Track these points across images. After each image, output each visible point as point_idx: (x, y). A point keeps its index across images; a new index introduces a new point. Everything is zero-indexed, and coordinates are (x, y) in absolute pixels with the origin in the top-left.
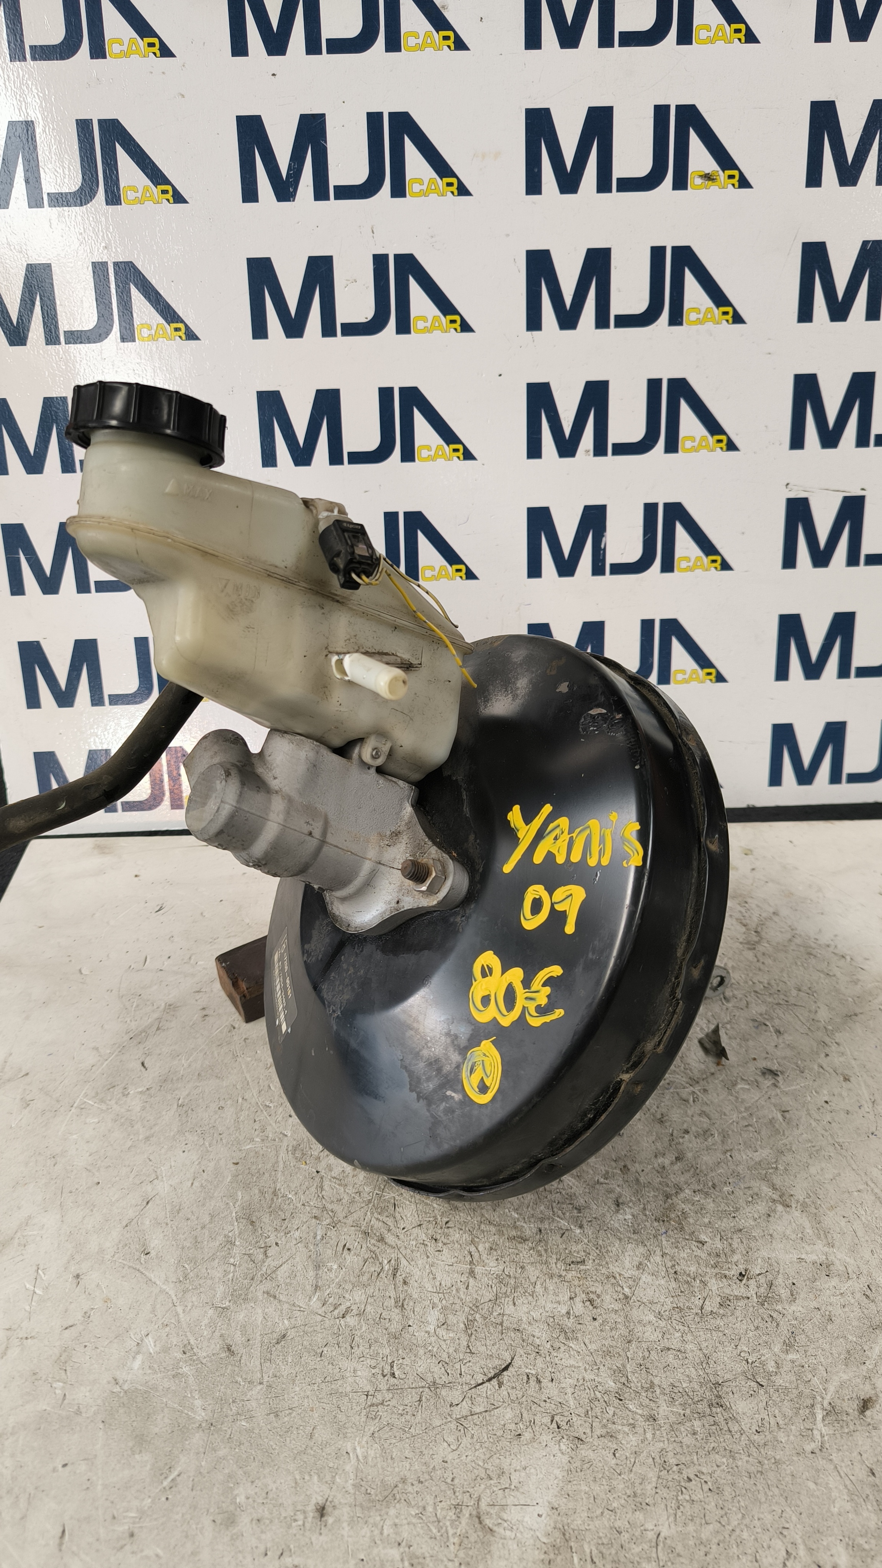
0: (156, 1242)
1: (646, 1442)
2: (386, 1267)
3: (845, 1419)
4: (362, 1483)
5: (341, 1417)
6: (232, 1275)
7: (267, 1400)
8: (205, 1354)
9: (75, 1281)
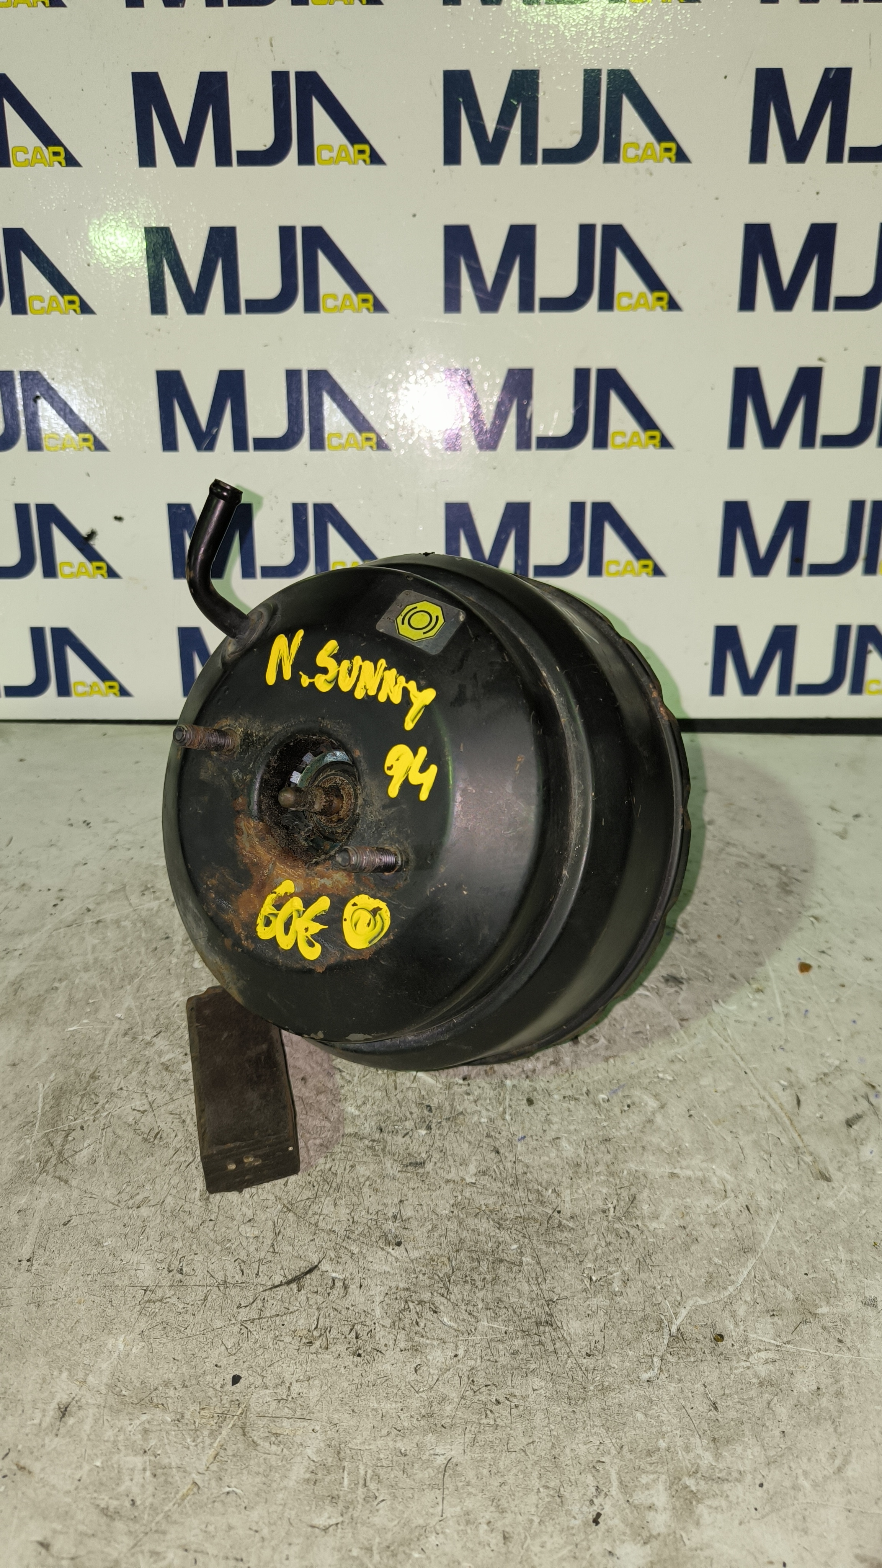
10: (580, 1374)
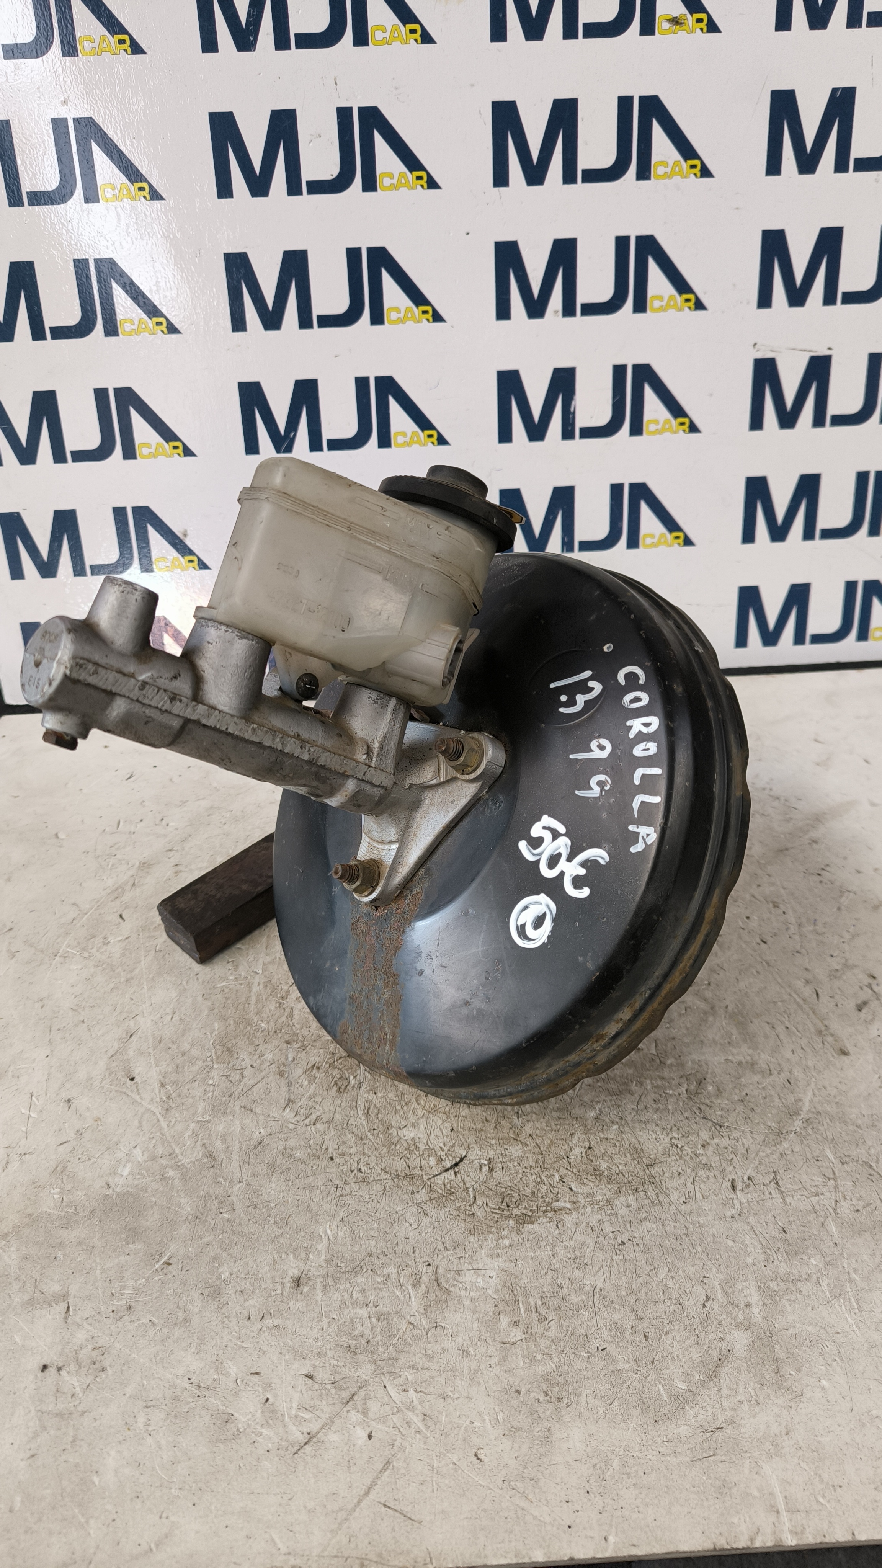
0: (139, 1069)
1: (586, 1215)
2: (352, 1082)
3: (762, 1188)
4: (334, 1259)
5: (314, 1207)
6: (211, 1094)
7: (247, 1195)
8: (188, 1160)
9: (67, 1105)
10: (681, 1217)
